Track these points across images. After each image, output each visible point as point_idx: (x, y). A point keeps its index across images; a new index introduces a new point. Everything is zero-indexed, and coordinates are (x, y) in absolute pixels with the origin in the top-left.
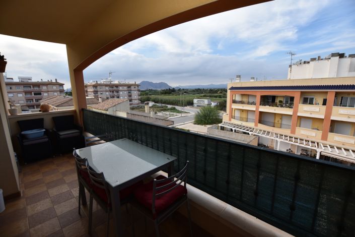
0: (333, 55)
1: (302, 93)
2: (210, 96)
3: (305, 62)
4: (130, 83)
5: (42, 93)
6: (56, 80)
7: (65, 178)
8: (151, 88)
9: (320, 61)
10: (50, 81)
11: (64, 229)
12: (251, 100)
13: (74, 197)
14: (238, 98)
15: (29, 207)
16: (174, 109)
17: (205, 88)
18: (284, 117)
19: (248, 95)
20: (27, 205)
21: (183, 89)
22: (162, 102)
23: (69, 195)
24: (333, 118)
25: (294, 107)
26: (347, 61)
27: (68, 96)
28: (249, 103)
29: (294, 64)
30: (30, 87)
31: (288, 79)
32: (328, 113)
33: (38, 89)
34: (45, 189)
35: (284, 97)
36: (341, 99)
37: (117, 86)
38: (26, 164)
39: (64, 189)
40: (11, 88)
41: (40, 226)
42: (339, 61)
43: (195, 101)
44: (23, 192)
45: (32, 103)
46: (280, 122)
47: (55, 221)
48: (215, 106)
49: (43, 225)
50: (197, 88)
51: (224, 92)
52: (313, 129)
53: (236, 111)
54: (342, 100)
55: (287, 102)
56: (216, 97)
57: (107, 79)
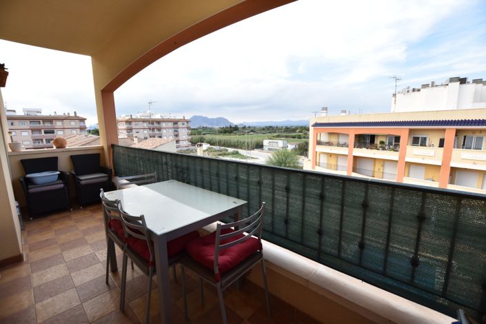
0: (452, 80)
1: (411, 131)
2: (286, 137)
3: (414, 90)
4: (177, 118)
5: (55, 130)
6: (75, 112)
7: (86, 237)
8: (205, 125)
9: (434, 88)
10: (66, 114)
11: (84, 304)
12: (342, 140)
13: (100, 262)
14: (324, 138)
15: (34, 275)
16: (237, 153)
17: (280, 125)
18: (386, 163)
19: (338, 134)
20: (32, 272)
21: (249, 127)
22: (220, 144)
23: (93, 260)
24: (453, 164)
25: (400, 150)
26: (470, 88)
27: (91, 135)
28: (338, 145)
29: (399, 92)
30: (39, 122)
31: (392, 112)
32: (447, 158)
33: (49, 125)
34: (58, 251)
35: (386, 136)
36: (463, 138)
37: (159, 122)
38: (31, 219)
39: (86, 251)
40: (12, 124)
41: (50, 300)
42: (460, 88)
43: (266, 142)
44: (27, 255)
45: (41, 144)
46: (381, 171)
47: (72, 293)
48: (292, 150)
49: (55, 298)
50: (268, 125)
51: (304, 131)
52: (427, 179)
53: (321, 155)
54: (465, 140)
55: (390, 144)
56: (294, 137)
57: (145, 112)
